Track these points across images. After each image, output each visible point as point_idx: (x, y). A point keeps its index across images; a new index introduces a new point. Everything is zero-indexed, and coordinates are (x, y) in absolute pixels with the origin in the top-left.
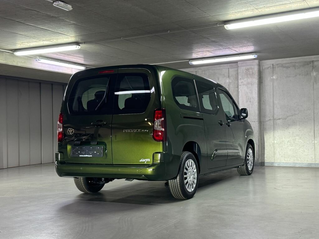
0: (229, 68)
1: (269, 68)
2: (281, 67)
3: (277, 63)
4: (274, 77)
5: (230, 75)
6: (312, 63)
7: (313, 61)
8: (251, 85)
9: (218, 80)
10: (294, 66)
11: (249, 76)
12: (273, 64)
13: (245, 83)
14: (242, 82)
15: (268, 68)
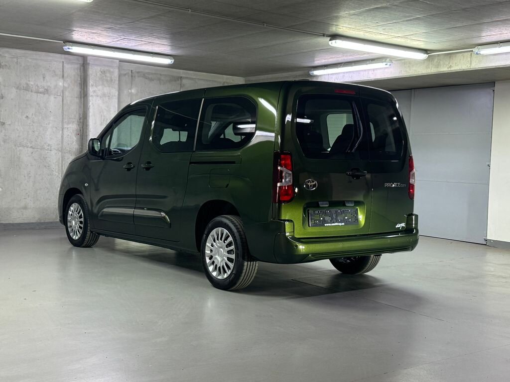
0: (63, 62)
1: (127, 76)
2: (143, 77)
3: (137, 70)
4: (133, 91)
5: (65, 75)
6: (180, 79)
7: (181, 77)
8: (109, 99)
9: (44, 80)
10: (159, 79)
11: (105, 83)
12: (132, 71)
13: (99, 93)
14: (94, 91)
15: (125, 75)
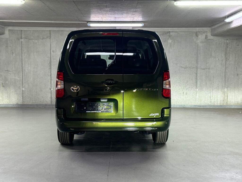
7: (169, 32)
